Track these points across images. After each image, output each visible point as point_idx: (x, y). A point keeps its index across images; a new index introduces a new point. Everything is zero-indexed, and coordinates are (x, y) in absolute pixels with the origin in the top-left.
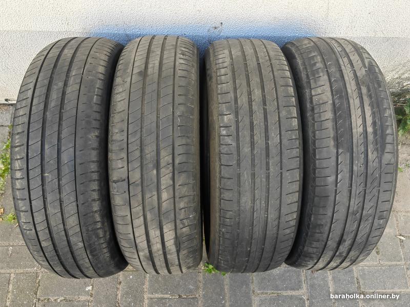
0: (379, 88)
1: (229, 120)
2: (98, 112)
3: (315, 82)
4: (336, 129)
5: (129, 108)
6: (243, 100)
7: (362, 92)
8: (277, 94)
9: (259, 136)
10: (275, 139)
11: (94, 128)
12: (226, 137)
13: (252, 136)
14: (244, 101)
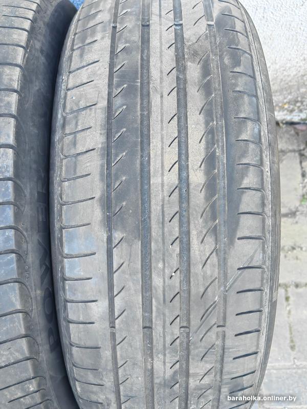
0: (234, 67)
4: (108, 177)
7: (188, 77)
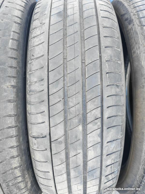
2: (15, 58)
5: (48, 53)
11: (9, 76)
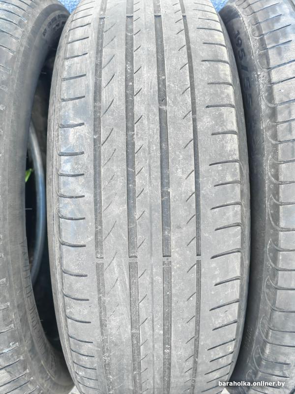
1: (78, 138)
3: (279, 53)
6: (113, 92)
8: (191, 77)
9: (147, 175)
10: (184, 184)
12: (71, 179)
13: (130, 177)
14: (115, 93)
